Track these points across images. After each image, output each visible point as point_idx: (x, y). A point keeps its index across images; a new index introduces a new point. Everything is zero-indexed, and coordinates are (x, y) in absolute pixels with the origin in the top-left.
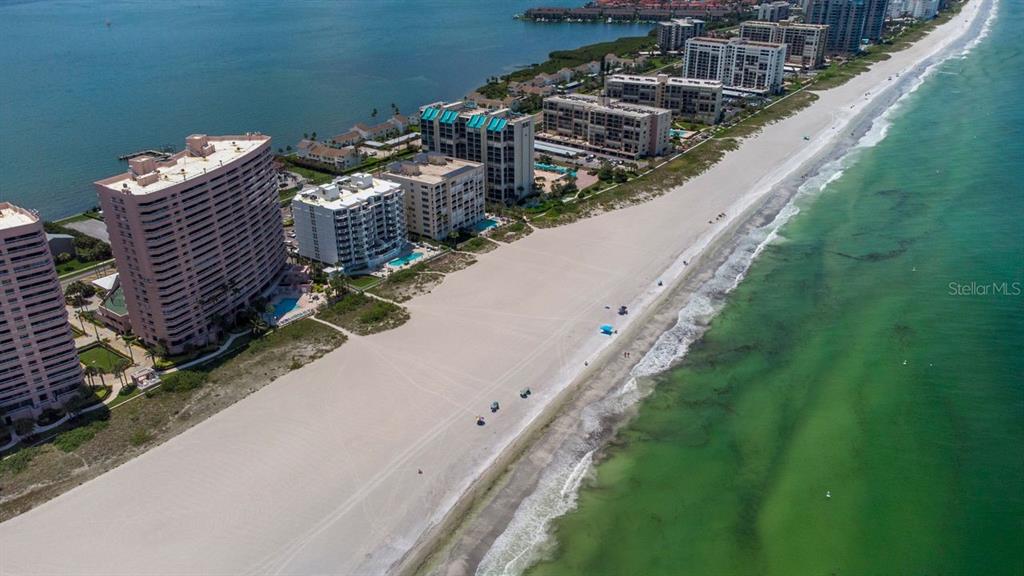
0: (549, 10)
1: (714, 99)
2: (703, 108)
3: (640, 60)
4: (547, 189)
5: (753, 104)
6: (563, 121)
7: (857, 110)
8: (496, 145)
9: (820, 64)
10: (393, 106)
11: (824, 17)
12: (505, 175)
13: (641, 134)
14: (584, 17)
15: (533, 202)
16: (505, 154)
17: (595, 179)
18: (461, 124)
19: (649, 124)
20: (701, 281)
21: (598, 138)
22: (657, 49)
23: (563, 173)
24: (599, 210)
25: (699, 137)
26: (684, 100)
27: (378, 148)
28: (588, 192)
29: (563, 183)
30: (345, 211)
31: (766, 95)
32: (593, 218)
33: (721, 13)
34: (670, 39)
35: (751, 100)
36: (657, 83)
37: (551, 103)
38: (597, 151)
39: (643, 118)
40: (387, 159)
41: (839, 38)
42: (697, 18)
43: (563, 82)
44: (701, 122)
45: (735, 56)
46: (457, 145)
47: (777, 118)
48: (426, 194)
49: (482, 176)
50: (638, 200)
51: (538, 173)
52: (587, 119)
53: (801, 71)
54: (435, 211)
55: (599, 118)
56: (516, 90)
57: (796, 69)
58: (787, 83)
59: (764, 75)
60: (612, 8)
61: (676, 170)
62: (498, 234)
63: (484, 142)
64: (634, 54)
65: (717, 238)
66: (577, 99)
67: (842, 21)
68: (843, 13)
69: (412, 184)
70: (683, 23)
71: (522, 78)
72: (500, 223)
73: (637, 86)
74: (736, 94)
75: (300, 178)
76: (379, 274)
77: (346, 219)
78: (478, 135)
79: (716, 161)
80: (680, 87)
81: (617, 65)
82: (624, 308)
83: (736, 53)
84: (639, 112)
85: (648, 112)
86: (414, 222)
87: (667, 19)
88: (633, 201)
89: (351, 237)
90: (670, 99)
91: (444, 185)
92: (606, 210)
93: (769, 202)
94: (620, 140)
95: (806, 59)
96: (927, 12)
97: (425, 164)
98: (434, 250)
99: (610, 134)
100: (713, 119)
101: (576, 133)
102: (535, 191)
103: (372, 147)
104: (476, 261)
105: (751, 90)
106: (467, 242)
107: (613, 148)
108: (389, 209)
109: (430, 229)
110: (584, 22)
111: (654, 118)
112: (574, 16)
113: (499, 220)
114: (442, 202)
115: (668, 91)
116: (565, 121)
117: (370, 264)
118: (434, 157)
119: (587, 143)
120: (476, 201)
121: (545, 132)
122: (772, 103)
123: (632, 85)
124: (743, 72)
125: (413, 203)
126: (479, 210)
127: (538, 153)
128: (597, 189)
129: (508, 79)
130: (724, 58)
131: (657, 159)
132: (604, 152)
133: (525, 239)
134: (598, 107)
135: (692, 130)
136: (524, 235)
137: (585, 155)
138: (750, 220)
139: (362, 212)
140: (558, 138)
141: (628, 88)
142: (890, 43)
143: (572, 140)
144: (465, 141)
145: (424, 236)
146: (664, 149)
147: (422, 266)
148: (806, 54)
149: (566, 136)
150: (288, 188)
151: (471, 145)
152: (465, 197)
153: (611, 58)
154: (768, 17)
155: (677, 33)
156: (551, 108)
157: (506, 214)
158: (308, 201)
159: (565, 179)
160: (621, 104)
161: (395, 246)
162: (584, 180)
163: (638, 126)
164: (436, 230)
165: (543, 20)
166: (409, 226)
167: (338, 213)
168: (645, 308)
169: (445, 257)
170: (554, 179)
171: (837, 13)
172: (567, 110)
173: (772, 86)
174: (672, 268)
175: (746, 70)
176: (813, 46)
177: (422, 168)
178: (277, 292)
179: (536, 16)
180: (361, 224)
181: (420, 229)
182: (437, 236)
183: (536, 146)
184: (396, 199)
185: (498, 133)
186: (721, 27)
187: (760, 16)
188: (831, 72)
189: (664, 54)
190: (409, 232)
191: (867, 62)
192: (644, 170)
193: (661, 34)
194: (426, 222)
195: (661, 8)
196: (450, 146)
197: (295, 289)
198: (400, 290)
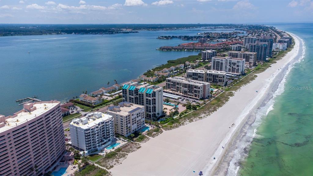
0: (167, 47)
1: (224, 78)
2: (220, 81)
3: (197, 63)
4: (168, 114)
5: (236, 79)
6: (173, 86)
7: (271, 81)
8: (149, 98)
9: (255, 65)
10: (115, 81)
11: (254, 50)
12: (153, 109)
13: (200, 92)
14: (178, 49)
15: (163, 119)
16: (152, 102)
17: (185, 108)
18: (137, 91)
19: (203, 88)
20: (230, 156)
21: (185, 92)
22: (201, 60)
23: (173, 106)
24: (187, 122)
25: (220, 91)
26: (214, 78)
27: (109, 96)
28: (183, 114)
29: (174, 111)
30: (89, 129)
31: (239, 75)
32: (185, 125)
33: (220, 48)
34: (205, 56)
35: (235, 77)
36: (204, 72)
37: (169, 80)
38: (185, 97)
39: (201, 86)
40: (111, 101)
41: (259, 56)
42: (213, 49)
43: (172, 71)
44: (220, 86)
45: (228, 63)
46: (135, 98)
47: (245, 84)
48: (122, 119)
49: (144, 111)
50: (201, 117)
51: (165, 106)
52: (181, 85)
53: (250, 67)
54: (126, 126)
55: (185, 85)
56: (157, 74)
57: (248, 66)
58: (246, 71)
59: (239, 69)
60: (186, 46)
61: (213, 104)
62: (149, 133)
63: (145, 98)
64: (194, 61)
65: (233, 135)
66: (177, 78)
67: (260, 51)
68: (260, 49)
69: (117, 115)
70: (209, 51)
71: (159, 69)
72: (150, 128)
73: (197, 73)
74: (230, 75)
75: (79, 109)
76: (102, 154)
77: (90, 132)
78: (143, 95)
79: (227, 101)
80: (212, 74)
81: (189, 65)
82: (201, 172)
83: (228, 62)
84: (199, 84)
85: (202, 83)
86: (118, 129)
87: (204, 50)
88: (200, 118)
89: (91, 139)
90: (209, 78)
91: (129, 116)
92: (190, 122)
93: (249, 118)
94: (193, 93)
95: (250, 63)
96: (284, 48)
97: (123, 107)
98: (125, 141)
99: (189, 91)
100: (223, 84)
101: (177, 90)
102: (164, 115)
103: (106, 96)
104: (141, 147)
105: (234, 73)
106: (138, 138)
107: (191, 95)
108: (107, 126)
109: (124, 132)
110: (178, 51)
111: (204, 86)
112: (175, 49)
113: (150, 126)
114: (128, 122)
115: (208, 75)
116: (174, 86)
117: (98, 149)
118: (126, 104)
119: (181, 94)
120: (141, 120)
121: (167, 89)
122: (242, 78)
123: (196, 73)
124: (231, 68)
125: (117, 122)
126: (143, 123)
127: (164, 98)
128: (186, 113)
129: (154, 70)
130: (225, 64)
131: (206, 100)
132: (187, 97)
133: (160, 135)
134: (185, 82)
135: (217, 88)
136: (159, 134)
137: (181, 98)
138: (244, 127)
139: (96, 129)
140: (171, 92)
141: (194, 74)
142: (275, 58)
143: (176, 93)
144: (138, 96)
145: (121, 135)
146: (208, 96)
147: (119, 150)
148: (250, 61)
149: (174, 91)
150: (74, 113)
151: (140, 98)
152: (137, 119)
153: (187, 63)
154: (235, 49)
155: (208, 54)
156: (169, 82)
157: (153, 124)
158: (75, 125)
159: (174, 108)
160: (193, 81)
161: (109, 140)
162: (181, 109)
163: (199, 88)
164: (126, 133)
165: (165, 50)
166: (115, 131)
167: (87, 130)
168: (210, 172)
169: (129, 145)
170: (170, 109)
171: (258, 49)
172: (174, 82)
173: (241, 72)
174: (218, 149)
175: (232, 67)
176: (252, 59)
177: (121, 108)
178: (59, 164)
179: (163, 49)
180: (95, 134)
181: (120, 132)
182: (126, 135)
183: (164, 95)
184: (110, 122)
185: (150, 94)
186: (221, 52)
187: (233, 49)
188: (259, 67)
189: (204, 61)
190: (116, 133)
191: (270, 64)
192: (202, 105)
193: (202, 55)
194: (122, 130)
195: (201, 46)
196: (132, 98)
197: (66, 163)
198: (109, 162)
